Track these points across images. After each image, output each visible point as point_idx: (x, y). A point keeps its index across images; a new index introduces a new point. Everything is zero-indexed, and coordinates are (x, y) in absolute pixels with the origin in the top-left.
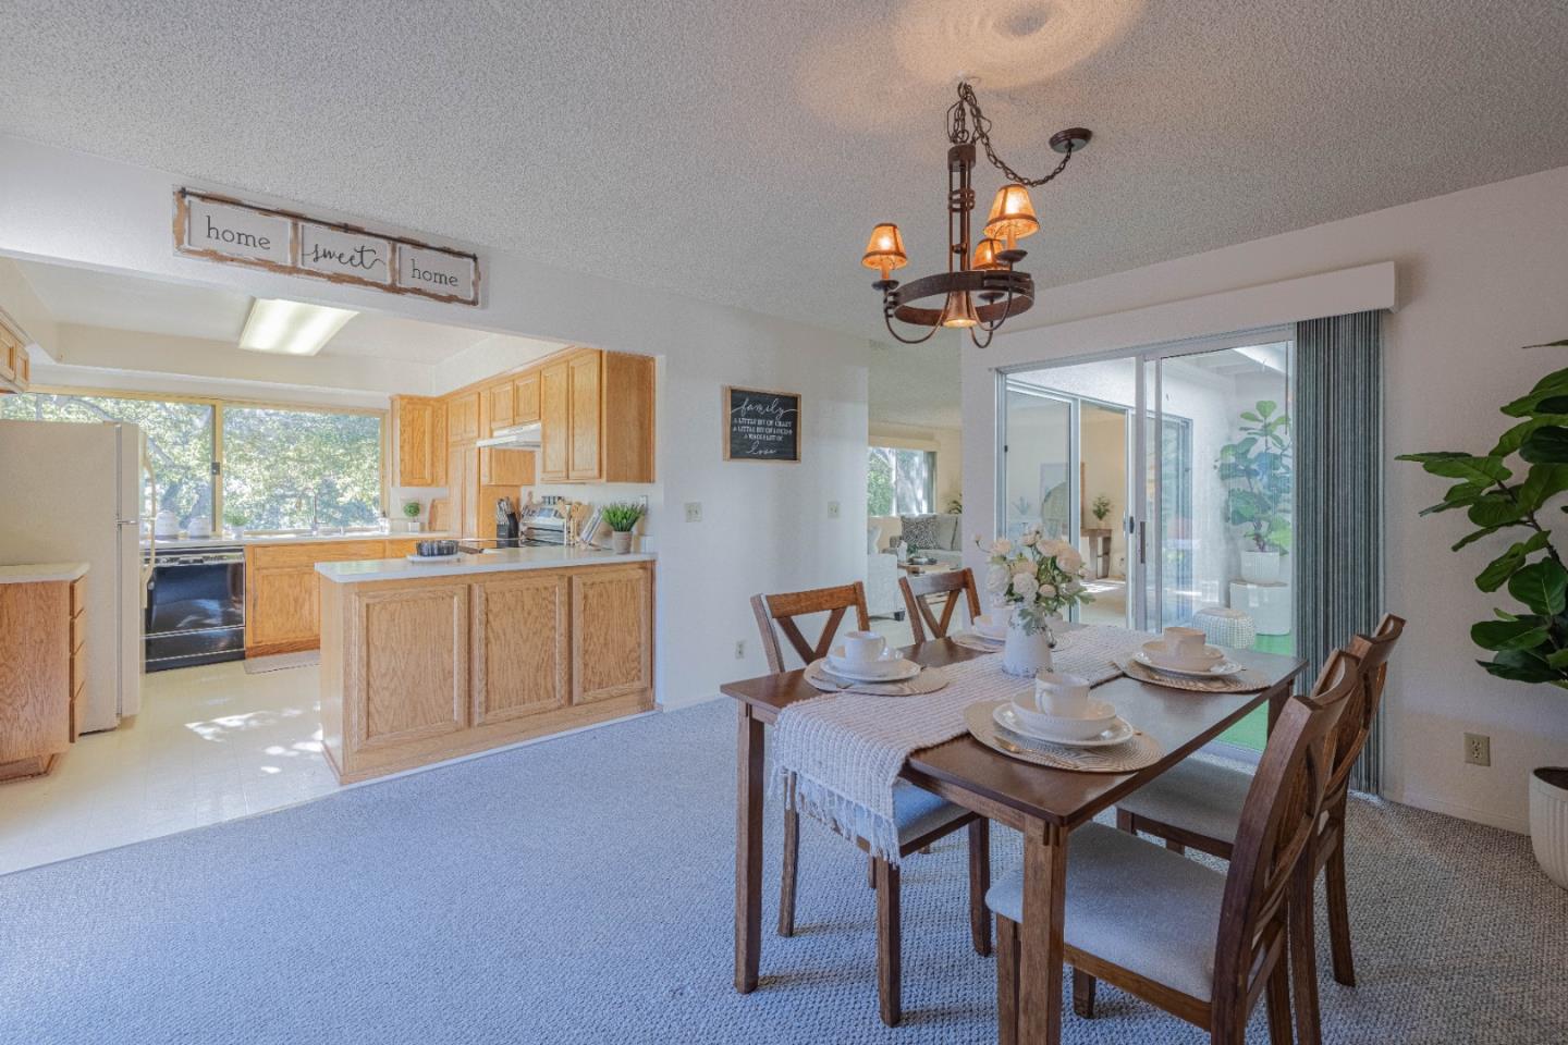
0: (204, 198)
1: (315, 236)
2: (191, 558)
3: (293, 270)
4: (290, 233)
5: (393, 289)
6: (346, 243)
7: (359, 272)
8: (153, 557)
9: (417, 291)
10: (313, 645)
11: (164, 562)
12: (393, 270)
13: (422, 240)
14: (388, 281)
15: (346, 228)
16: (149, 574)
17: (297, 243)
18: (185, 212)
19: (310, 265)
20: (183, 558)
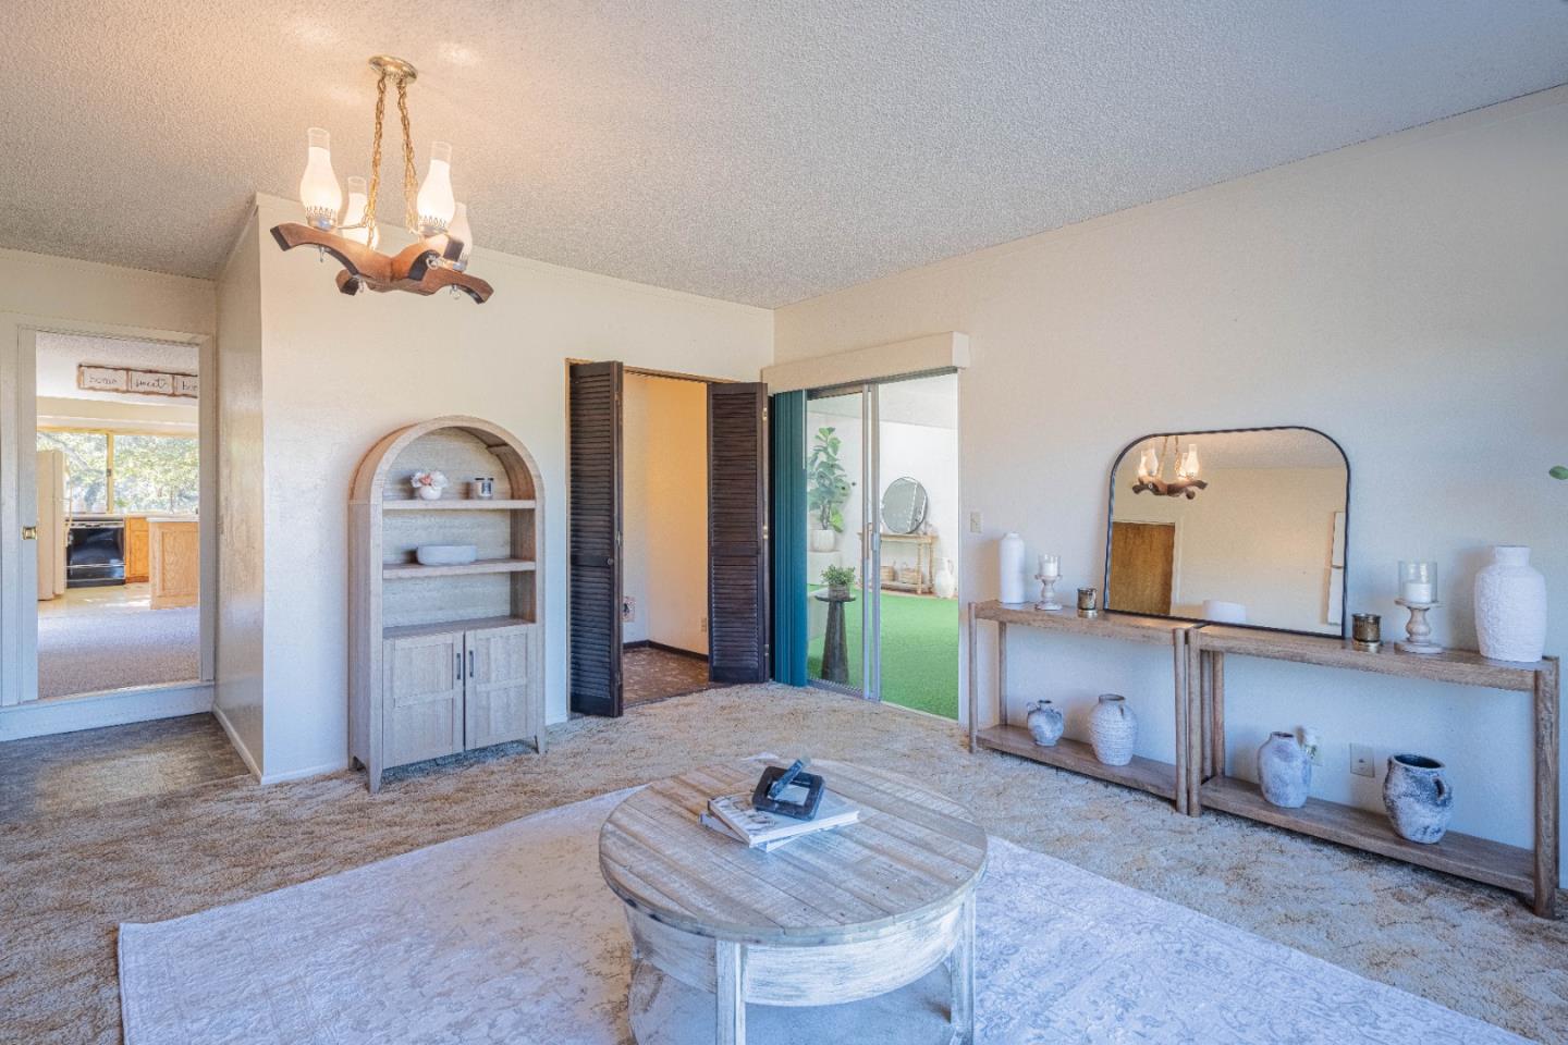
0: (89, 367)
1: (136, 376)
2: (93, 524)
3: (128, 391)
4: (125, 377)
5: (173, 395)
6: (149, 378)
7: (155, 389)
8: (70, 522)
9: (185, 395)
10: (144, 579)
11: (77, 526)
12: (173, 387)
13: (187, 373)
14: (171, 392)
15: (151, 372)
16: (68, 530)
17: (129, 381)
18: (81, 374)
19: (135, 388)
20: (88, 523)
